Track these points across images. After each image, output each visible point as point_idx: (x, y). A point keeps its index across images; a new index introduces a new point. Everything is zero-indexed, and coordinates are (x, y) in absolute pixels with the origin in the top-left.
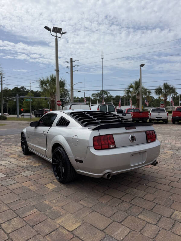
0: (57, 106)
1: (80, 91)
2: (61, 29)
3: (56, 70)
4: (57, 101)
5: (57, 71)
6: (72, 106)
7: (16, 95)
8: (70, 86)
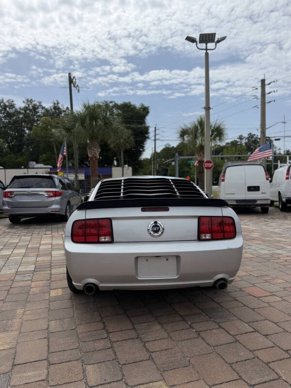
0: (205, 170)
1: (279, 139)
2: (213, 35)
3: (205, 108)
4: (205, 161)
5: (207, 109)
6: (228, 168)
7: (174, 155)
8: (260, 131)
